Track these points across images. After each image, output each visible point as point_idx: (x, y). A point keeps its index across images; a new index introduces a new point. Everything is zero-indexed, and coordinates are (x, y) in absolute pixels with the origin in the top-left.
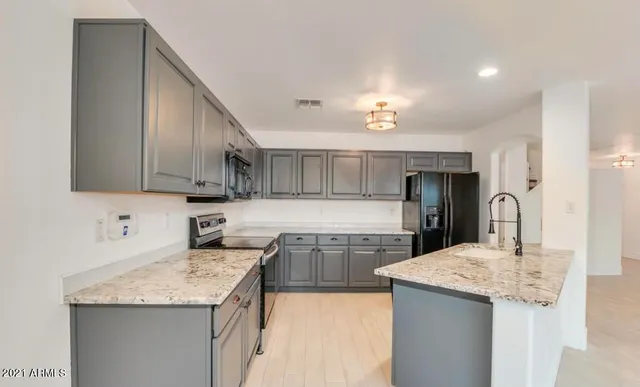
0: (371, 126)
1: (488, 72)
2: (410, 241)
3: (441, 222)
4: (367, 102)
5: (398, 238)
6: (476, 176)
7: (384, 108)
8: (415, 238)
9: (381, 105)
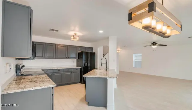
0: (73, 39)
1: (101, 32)
2: (79, 70)
3: (87, 65)
4: (72, 33)
5: (77, 69)
6: (95, 53)
7: (76, 35)
8: (81, 69)
9: (75, 34)
